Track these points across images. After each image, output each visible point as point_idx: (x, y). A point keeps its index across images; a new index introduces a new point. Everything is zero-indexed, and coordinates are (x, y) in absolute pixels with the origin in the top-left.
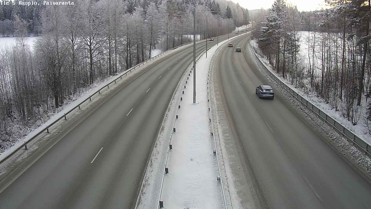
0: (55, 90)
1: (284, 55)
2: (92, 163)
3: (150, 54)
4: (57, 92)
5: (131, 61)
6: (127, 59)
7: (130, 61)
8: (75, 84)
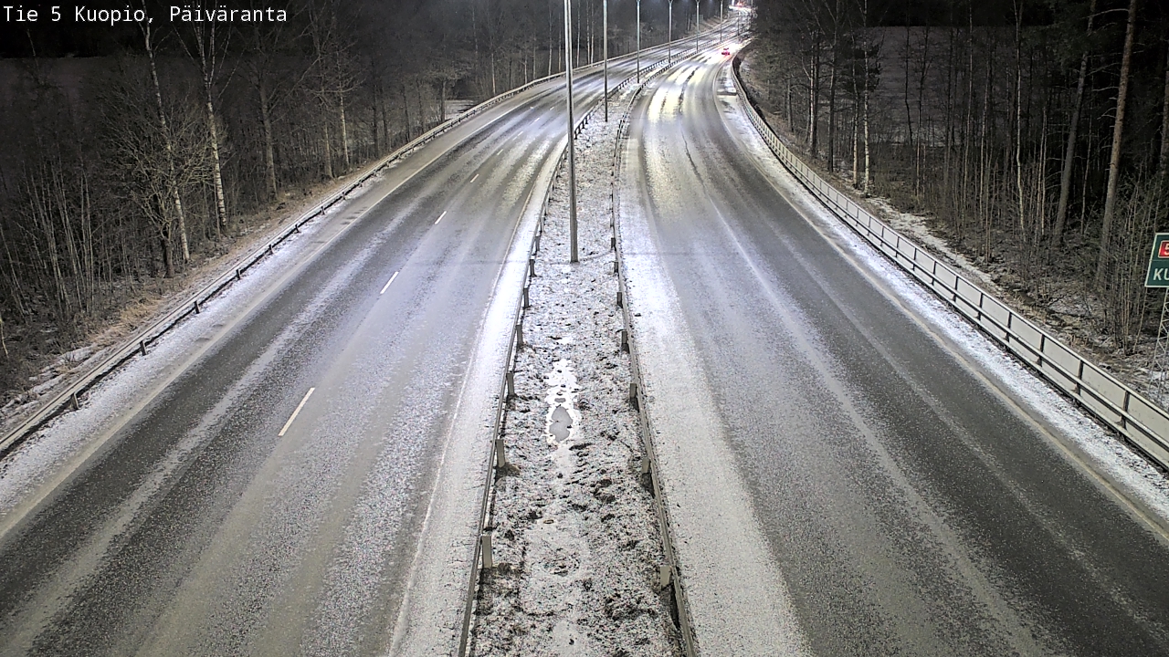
0: (161, 223)
1: (832, 103)
2: (281, 434)
3: (442, 109)
4: (165, 228)
5: (389, 130)
6: (375, 126)
7: (386, 130)
8: (222, 203)
